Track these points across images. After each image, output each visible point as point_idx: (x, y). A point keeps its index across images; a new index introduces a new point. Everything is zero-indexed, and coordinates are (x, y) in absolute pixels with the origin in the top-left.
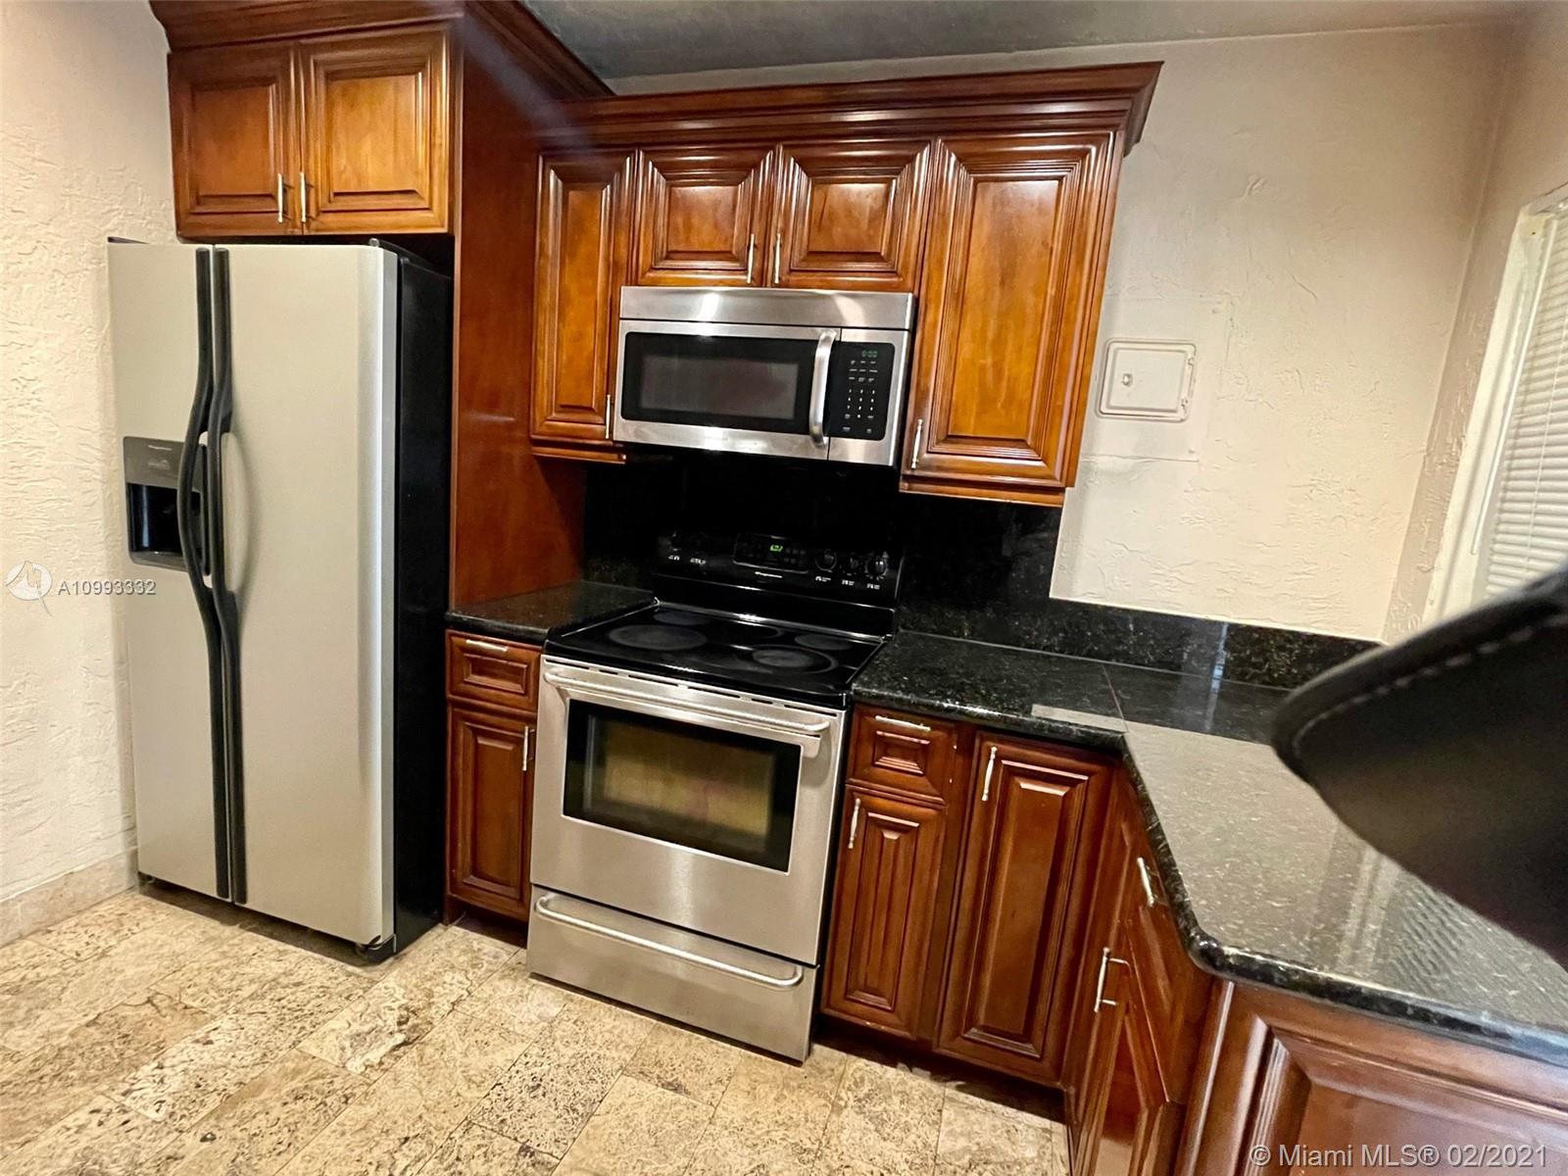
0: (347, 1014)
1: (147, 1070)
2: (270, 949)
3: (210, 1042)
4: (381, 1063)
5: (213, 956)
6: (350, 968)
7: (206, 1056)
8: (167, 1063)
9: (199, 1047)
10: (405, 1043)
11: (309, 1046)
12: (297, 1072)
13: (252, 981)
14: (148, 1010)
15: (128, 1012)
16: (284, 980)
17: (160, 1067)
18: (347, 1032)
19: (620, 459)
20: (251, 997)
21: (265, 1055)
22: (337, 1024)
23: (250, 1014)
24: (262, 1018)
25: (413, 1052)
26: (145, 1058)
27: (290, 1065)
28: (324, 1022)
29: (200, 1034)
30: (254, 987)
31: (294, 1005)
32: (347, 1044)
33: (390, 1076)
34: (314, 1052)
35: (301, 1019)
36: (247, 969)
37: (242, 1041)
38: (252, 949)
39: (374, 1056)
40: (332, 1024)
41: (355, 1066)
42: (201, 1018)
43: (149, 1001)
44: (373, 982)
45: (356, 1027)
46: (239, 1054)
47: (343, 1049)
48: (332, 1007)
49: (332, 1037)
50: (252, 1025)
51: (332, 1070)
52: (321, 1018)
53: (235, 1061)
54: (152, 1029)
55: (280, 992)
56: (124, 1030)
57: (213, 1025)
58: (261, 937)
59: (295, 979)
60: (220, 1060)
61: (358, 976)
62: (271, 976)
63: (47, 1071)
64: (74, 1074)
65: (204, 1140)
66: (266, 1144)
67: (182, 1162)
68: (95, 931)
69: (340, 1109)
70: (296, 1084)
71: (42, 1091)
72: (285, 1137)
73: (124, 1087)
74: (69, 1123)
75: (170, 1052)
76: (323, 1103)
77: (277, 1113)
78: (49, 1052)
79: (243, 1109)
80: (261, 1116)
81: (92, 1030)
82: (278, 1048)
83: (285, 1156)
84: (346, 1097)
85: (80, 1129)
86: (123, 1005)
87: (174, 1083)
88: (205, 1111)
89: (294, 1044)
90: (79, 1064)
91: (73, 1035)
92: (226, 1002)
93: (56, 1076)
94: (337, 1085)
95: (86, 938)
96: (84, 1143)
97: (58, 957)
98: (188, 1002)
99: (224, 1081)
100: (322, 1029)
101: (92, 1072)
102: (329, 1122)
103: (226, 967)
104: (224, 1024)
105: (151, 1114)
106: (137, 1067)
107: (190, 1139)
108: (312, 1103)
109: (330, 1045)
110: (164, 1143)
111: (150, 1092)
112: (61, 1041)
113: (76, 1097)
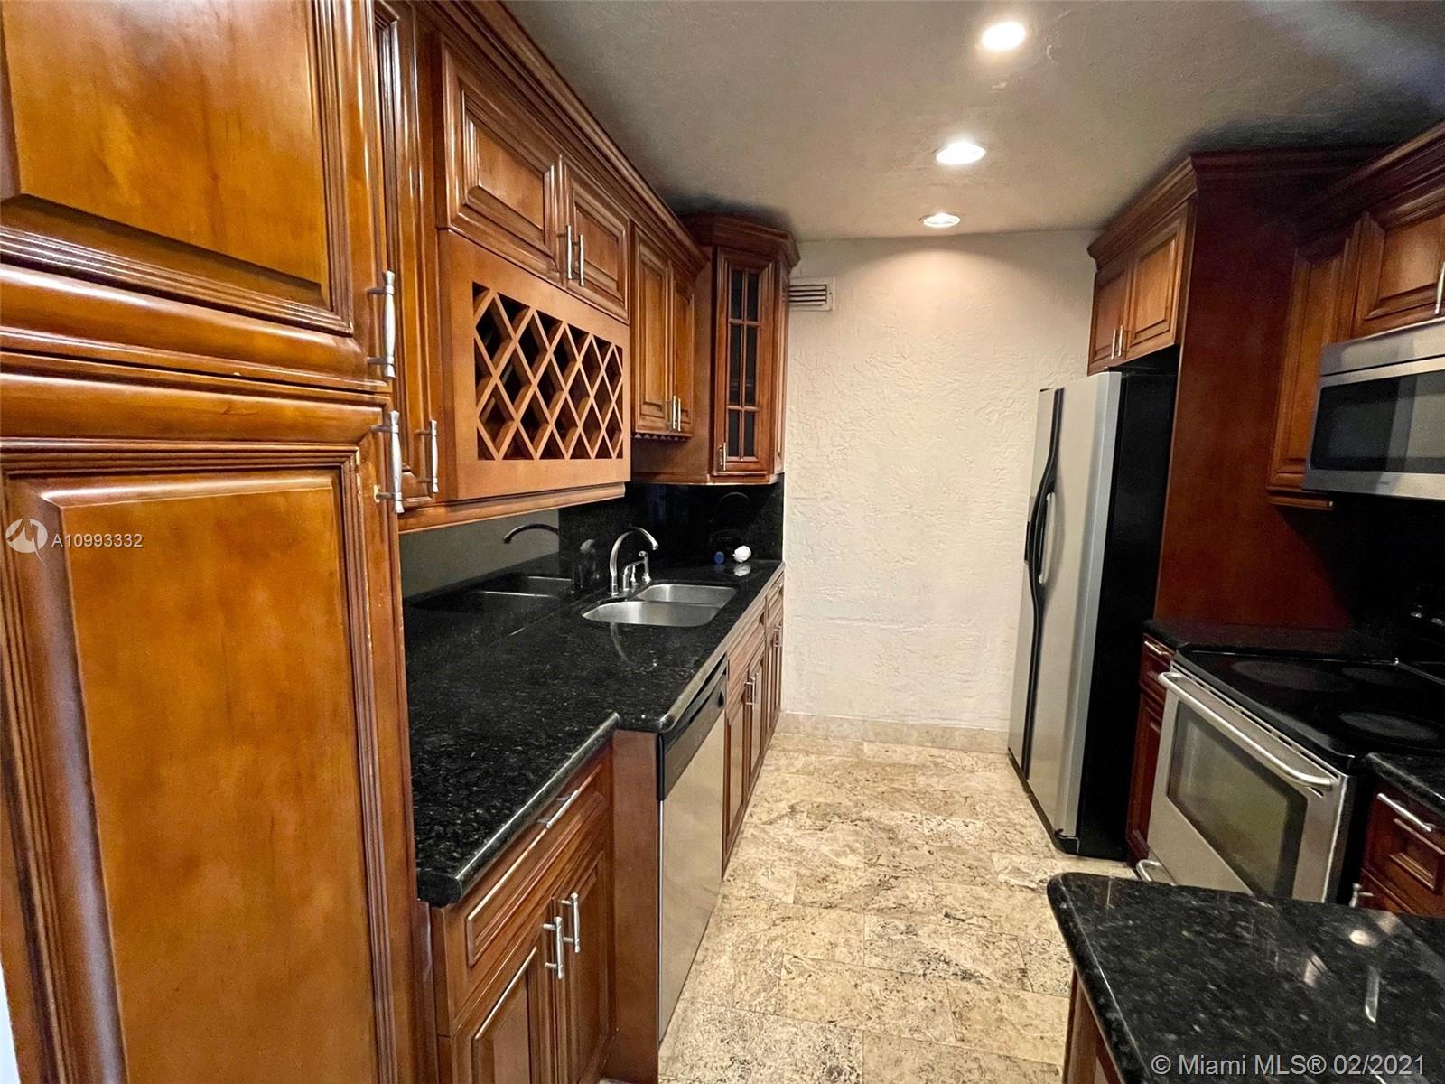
0: (1024, 859)
1: (940, 817)
2: (1029, 812)
3: (967, 826)
4: (1013, 886)
5: (1005, 799)
6: (1051, 845)
7: (961, 829)
8: (948, 821)
9: (962, 824)
10: (1033, 889)
11: (995, 857)
12: (980, 860)
13: (1006, 818)
14: (962, 800)
15: (957, 796)
16: (1018, 827)
17: (944, 820)
18: (1015, 864)
19: (1328, 504)
20: (998, 823)
21: (978, 845)
22: (1016, 859)
23: (991, 828)
24: (993, 833)
25: (1031, 895)
26: (944, 813)
27: (982, 856)
28: (1013, 854)
29: (968, 821)
30: (1005, 820)
31: (1010, 839)
32: (1010, 868)
33: (1010, 893)
34: (995, 860)
35: (1006, 845)
36: (1010, 813)
37: (977, 835)
38: (1022, 807)
39: (1013, 881)
40: (1014, 857)
41: (1002, 878)
42: (975, 816)
43: (966, 798)
44: (1053, 857)
45: (1022, 866)
46: (971, 837)
47: (1006, 868)
48: (1023, 851)
49: (1008, 861)
50: (987, 832)
51: (993, 871)
52: (1014, 851)
53: (966, 838)
54: (956, 807)
55: (1011, 830)
56: (949, 801)
57: (974, 821)
58: (1031, 805)
59: (1023, 831)
60: (963, 834)
61: (1050, 850)
62: (1016, 821)
63: (917, 795)
64: (922, 802)
65: (929, 852)
66: (943, 870)
67: (916, 852)
68: (980, 762)
69: (977, 885)
70: (976, 864)
71: (910, 800)
72: (951, 874)
73: (928, 817)
74: (906, 814)
75: (953, 818)
76: (975, 878)
77: (959, 865)
78: (924, 790)
79: (950, 854)
80: (952, 862)
81: (941, 793)
82: (985, 847)
83: (943, 879)
84: (985, 884)
85: (906, 818)
86: (958, 792)
87: (942, 828)
88: (939, 844)
89: (992, 851)
90: (927, 800)
91: (935, 790)
92: (989, 818)
93: (918, 799)
94: (987, 877)
95: (973, 762)
96: (902, 823)
97: (959, 763)
98: (977, 807)
99: (955, 841)
100: (1008, 855)
101: (926, 805)
102: (967, 884)
103: (1004, 806)
104: (979, 824)
105: (926, 831)
106: (938, 814)
107: (926, 848)
108: (972, 874)
109: (1005, 863)
110: (919, 842)
111: (933, 824)
112: (931, 790)
113: (915, 808)
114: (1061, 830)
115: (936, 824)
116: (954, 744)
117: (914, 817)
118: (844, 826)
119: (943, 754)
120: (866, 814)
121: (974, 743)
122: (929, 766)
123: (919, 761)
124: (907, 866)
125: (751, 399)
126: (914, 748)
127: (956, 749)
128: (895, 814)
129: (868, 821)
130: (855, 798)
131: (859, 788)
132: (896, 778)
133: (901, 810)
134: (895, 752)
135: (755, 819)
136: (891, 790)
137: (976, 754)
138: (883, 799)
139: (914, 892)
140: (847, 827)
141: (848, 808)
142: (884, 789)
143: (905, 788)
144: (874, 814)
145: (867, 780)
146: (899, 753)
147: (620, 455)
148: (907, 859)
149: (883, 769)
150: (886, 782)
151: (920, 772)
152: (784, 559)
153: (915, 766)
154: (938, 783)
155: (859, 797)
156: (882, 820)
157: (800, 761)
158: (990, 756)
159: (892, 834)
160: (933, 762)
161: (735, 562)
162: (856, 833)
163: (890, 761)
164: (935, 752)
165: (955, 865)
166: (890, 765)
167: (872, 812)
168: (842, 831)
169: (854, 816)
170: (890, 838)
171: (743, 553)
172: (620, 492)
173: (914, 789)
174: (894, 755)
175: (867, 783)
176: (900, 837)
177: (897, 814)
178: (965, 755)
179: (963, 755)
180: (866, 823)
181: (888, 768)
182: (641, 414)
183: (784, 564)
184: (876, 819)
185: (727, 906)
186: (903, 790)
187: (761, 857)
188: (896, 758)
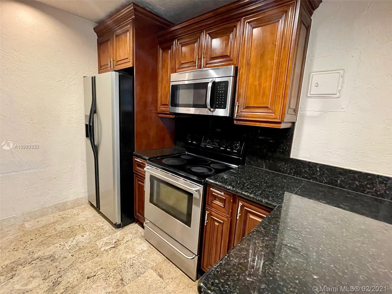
0: (107, 238)
1: (72, 239)
2: (102, 220)
3: (83, 236)
4: (107, 250)
5: (93, 219)
6: (113, 228)
7: (82, 239)
8: (75, 239)
9: (81, 237)
10: (113, 247)
11: (97, 242)
12: (93, 247)
13: (96, 226)
14: (78, 227)
15: (75, 227)
16: (101, 227)
17: (74, 239)
18: (105, 242)
19: (173, 116)
20: (94, 229)
21: (90, 242)
22: (104, 239)
23: (92, 233)
24: (94, 234)
25: (114, 249)
26: (73, 236)
27: (93, 245)
28: (103, 238)
29: (83, 234)
30: (96, 227)
31: (100, 233)
32: (104, 244)
33: (107, 253)
34: (98, 244)
35: (99, 236)
36: (97, 224)
37: (88, 238)
38: (100, 220)
39: (107, 248)
41: (102, 249)
42: (85, 231)
43: (79, 226)
44: (115, 232)
45: (107, 241)
46: (86, 240)
47: (103, 245)
48: (106, 235)
49: (102, 242)
50: (91, 235)
51: (98, 249)
52: (103, 237)
53: (85, 242)
54: (77, 231)
55: (99, 230)
56: (73, 230)
58: (102, 218)
59: (103, 228)
61: (114, 230)
62: (100, 226)
63: (59, 235)
64: (62, 236)
65: (72, 256)
66: (80, 260)
67: (66, 259)
68: (79, 210)
69: (95, 258)
70: (91, 249)
71: (56, 238)
72: (84, 260)
73: (67, 241)
74: (56, 245)
75: (77, 236)
76: (93, 255)
77: (85, 254)
78: (61, 231)
79: (81, 251)
80: (83, 254)
81: (69, 229)
82: (93, 241)
83: (81, 264)
84: (98, 255)
85: (57, 247)
86: (76, 225)
87: (74, 243)
88: (75, 250)
89: (95, 241)
90: (63, 235)
91: (66, 229)
92: (90, 229)
93: (59, 236)
94: (97, 252)
95: (77, 211)
96: (55, 250)
97: (72, 214)
98: (85, 227)
99: (81, 245)
100: (102, 239)
101: (64, 237)
102: (92, 259)
103: (94, 222)
104: (87, 233)
105: (67, 248)
106: (71, 238)
107: (70, 255)
108: (92, 254)
109: (101, 243)
110: (66, 254)
111: (70, 243)
112: (64, 230)
113: (60, 241)
114: (117, 223)
115: (71, 242)
116: (68, 207)
117: (60, 244)
118: (25, 268)
119: (64, 213)
120: (36, 256)
121: (76, 204)
122: (60, 220)
123: (55, 220)
124: (64, 268)
126: (51, 215)
127: (69, 209)
128: (51, 248)
129: (38, 258)
130: (28, 251)
131: (28, 246)
132: (46, 232)
133: (53, 244)
134: (42, 221)
136: (46, 238)
137: (77, 207)
138: (43, 244)
139: (72, 277)
140: (28, 267)
141: (25, 258)
142: (42, 239)
143: (52, 234)
144: (40, 254)
145: (32, 240)
146: (44, 221)
148: (63, 266)
149: (39, 231)
150: (42, 236)
151: (57, 224)
153: (54, 223)
154: (66, 225)
155: (30, 250)
156: (45, 254)
158: (83, 206)
159: (52, 258)
160: (61, 218)
162: (34, 267)
163: (41, 226)
164: (61, 213)
165: (84, 255)
166: (41, 228)
168: (25, 272)
169: (30, 260)
170: (52, 260)
173: (57, 232)
174: (42, 222)
175: (32, 241)
176: (56, 257)
177: (52, 247)
178: (73, 210)
179: (72, 210)
180: (37, 260)
181: (41, 229)
184: (42, 255)
186: (52, 235)
188: (43, 223)
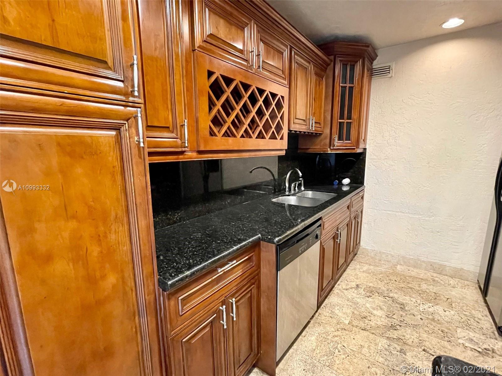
0: (477, 335)
1: (430, 304)
2: (485, 313)
3: (445, 312)
4: (467, 347)
5: (471, 304)
6: (496, 332)
7: (441, 312)
8: (434, 307)
9: (443, 310)
10: (479, 352)
11: (459, 330)
12: (449, 329)
13: (470, 313)
14: (445, 299)
15: (442, 297)
16: (476, 319)
18: (470, 337)
20: (464, 314)
21: (449, 322)
22: (472, 334)
23: (459, 316)
24: (460, 318)
25: (477, 354)
26: (433, 303)
27: (450, 328)
28: (470, 331)
29: (446, 309)
30: (469, 314)
31: (470, 323)
32: (467, 338)
33: (464, 350)
34: (458, 331)
35: (467, 326)
36: (473, 311)
37: (450, 317)
38: (481, 310)
39: (467, 345)
40: (470, 333)
41: (461, 341)
42: (451, 308)
43: (448, 299)
44: (495, 339)
45: (474, 338)
46: (446, 317)
47: (464, 337)
48: (477, 331)
49: (466, 334)
50: (456, 317)
51: (456, 336)
53: (443, 317)
54: (440, 302)
55: (472, 320)
56: (437, 298)
57: (450, 310)
58: (487, 311)
59: (479, 321)
60: (442, 315)
62: (476, 316)
63: (420, 292)
64: (422, 295)
65: (421, 318)
66: (426, 329)
67: (414, 317)
68: (459, 284)
69: (445, 341)
70: (446, 330)
71: (415, 293)
72: (430, 332)
73: (424, 303)
74: (412, 299)
75: (438, 307)
76: (444, 337)
77: (436, 329)
78: (424, 291)
79: (433, 323)
80: (432, 326)
81: (434, 294)
82: (453, 324)
83: (425, 333)
84: (450, 341)
85: (412, 301)
86: (444, 295)
87: (430, 310)
88: (427, 316)
89: (457, 327)
90: (425, 295)
91: (430, 292)
92: (459, 311)
93: (420, 294)
94: (452, 338)
95: (456, 283)
96: (409, 302)
97: (447, 282)
98: (453, 304)
99: (437, 317)
100: (467, 331)
101: (424, 298)
102: (440, 339)
103: (470, 307)
104: (452, 312)
105: (421, 309)
106: (430, 303)
107: (419, 317)
108: (443, 335)
109: (463, 334)
110: (416, 313)
111: (426, 307)
112: (427, 291)
113: (417, 298)
115: (427, 307)
116: (444, 273)
117: (416, 301)
118: (380, 298)
119: (438, 277)
120: (391, 295)
121: (457, 274)
122: (430, 280)
123: (425, 277)
124: (407, 322)
125: (349, 117)
126: (423, 271)
127: (447, 276)
128: (406, 298)
129: (391, 298)
130: (388, 287)
131: (391, 283)
132: (410, 282)
133: (410, 297)
134: (413, 271)
135: (340, 287)
136: (407, 287)
137: (458, 280)
138: (401, 290)
139: (409, 335)
140: (381, 298)
141: (384, 291)
142: (403, 286)
143: (414, 288)
144: (396, 296)
145: (395, 281)
146: (414, 272)
147: (282, 138)
148: (408, 319)
149: (405, 277)
150: (405, 283)
151: (424, 282)
152: (365, 184)
153: (422, 279)
154: (433, 289)
155: (390, 287)
156: (399, 299)
157: (366, 268)
158: (466, 282)
159: (402, 307)
160: (432, 279)
161: (343, 185)
162: (385, 302)
163: (409, 275)
164: (435, 275)
165: (434, 328)
166: (408, 276)
167: (395, 295)
168: (378, 300)
169: (386, 295)
170: (401, 308)
171: (346, 181)
172: (283, 153)
173: (419, 289)
174: (412, 272)
175: (395, 282)
176: (406, 308)
177: (408, 298)
178: (452, 279)
179: (450, 279)
180: (391, 299)
181: (407, 277)
182: (294, 123)
183: (365, 186)
184: (396, 298)
185: (319, 318)
186: (413, 288)
187: (339, 302)
188: (413, 274)
